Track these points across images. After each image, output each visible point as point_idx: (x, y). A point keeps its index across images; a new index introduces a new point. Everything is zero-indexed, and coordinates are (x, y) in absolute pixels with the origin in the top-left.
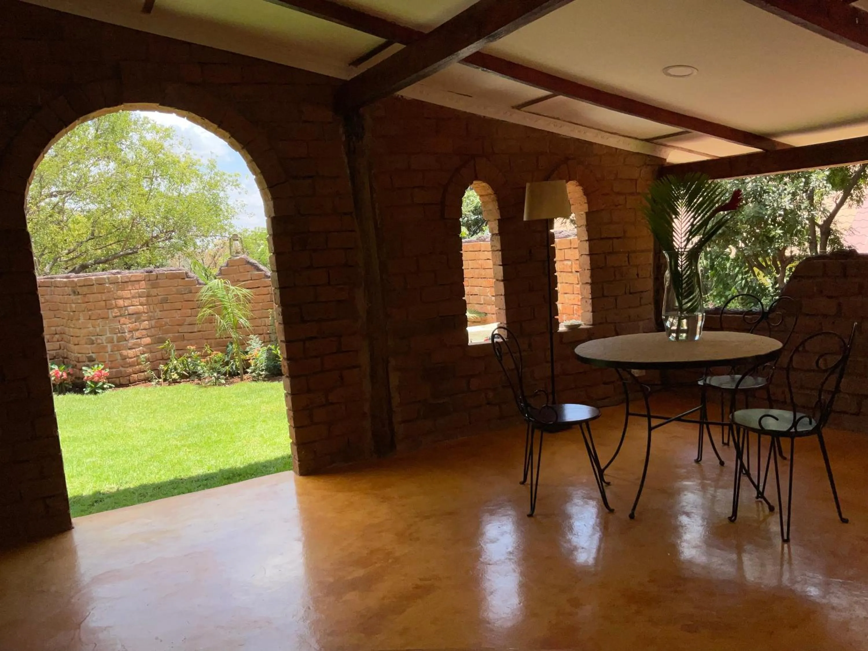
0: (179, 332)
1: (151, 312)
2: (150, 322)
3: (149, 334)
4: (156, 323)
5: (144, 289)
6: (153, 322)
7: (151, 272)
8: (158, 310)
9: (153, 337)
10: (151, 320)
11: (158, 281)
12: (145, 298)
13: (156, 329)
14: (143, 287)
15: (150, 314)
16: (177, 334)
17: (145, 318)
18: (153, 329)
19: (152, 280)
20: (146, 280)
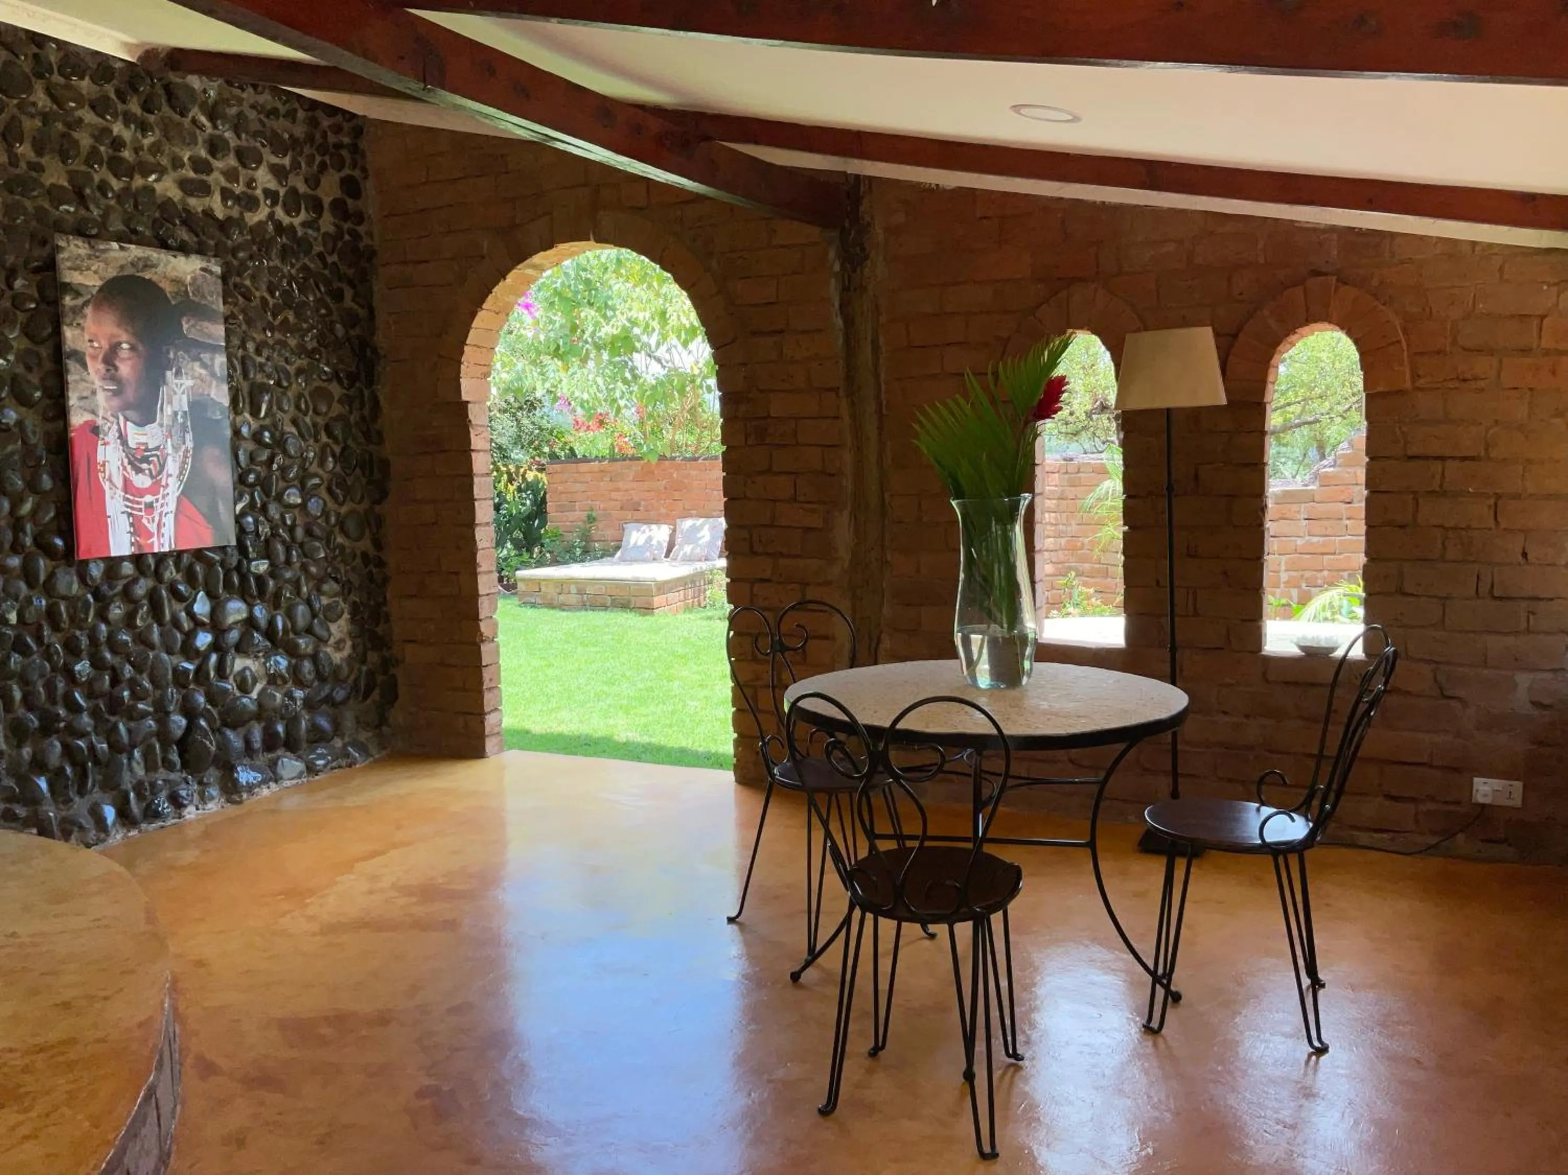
0: (1100, 563)
1: (1063, 524)
2: (1058, 539)
3: (1054, 560)
4: (1068, 542)
5: (1056, 486)
6: (1063, 541)
7: (1071, 460)
8: (1073, 522)
9: (1060, 566)
10: (1060, 537)
11: (1079, 475)
12: (1054, 502)
13: (1066, 552)
14: (1054, 483)
15: (1061, 527)
16: (1097, 566)
17: (1051, 534)
18: (1060, 552)
19: (1071, 473)
20: (1062, 471)
